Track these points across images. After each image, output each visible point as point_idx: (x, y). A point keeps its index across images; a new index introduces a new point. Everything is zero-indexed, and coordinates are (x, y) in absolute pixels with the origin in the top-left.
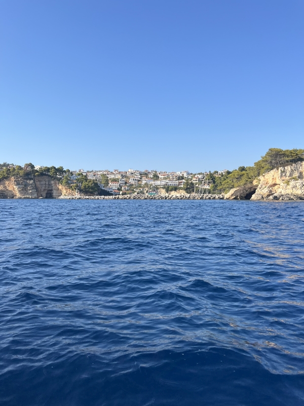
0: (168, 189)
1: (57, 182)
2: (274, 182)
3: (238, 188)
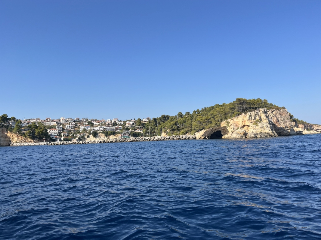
0: (107, 134)
1: (5, 129)
2: (244, 124)
3: (207, 130)
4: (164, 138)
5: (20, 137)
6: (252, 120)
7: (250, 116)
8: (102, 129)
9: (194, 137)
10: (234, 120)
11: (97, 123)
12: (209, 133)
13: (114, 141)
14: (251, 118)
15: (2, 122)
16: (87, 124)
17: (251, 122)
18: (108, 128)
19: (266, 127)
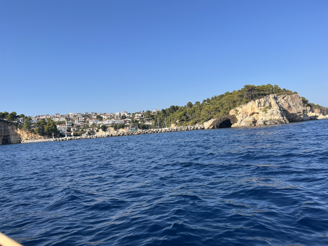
0: (116, 127)
1: (15, 127)
2: (253, 112)
3: (216, 119)
4: (172, 130)
5: (30, 134)
6: (261, 107)
7: (259, 103)
8: (111, 122)
9: (203, 127)
10: (243, 107)
11: (106, 117)
12: (218, 122)
13: (121, 135)
14: (260, 105)
15: (11, 120)
16: (96, 119)
17: (261, 109)
18: (117, 122)
19: (276, 114)
